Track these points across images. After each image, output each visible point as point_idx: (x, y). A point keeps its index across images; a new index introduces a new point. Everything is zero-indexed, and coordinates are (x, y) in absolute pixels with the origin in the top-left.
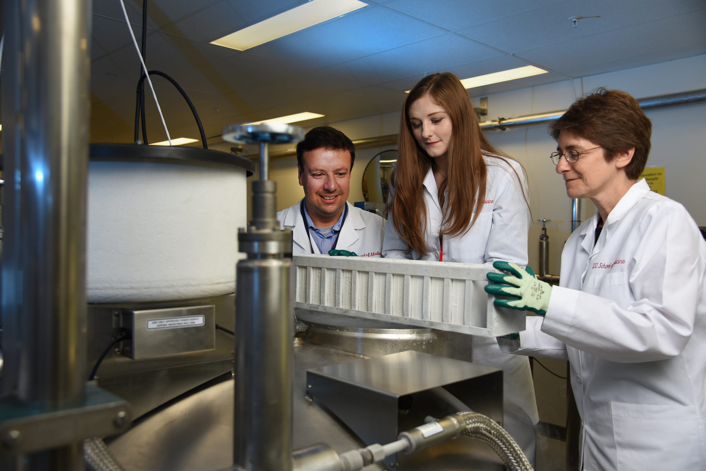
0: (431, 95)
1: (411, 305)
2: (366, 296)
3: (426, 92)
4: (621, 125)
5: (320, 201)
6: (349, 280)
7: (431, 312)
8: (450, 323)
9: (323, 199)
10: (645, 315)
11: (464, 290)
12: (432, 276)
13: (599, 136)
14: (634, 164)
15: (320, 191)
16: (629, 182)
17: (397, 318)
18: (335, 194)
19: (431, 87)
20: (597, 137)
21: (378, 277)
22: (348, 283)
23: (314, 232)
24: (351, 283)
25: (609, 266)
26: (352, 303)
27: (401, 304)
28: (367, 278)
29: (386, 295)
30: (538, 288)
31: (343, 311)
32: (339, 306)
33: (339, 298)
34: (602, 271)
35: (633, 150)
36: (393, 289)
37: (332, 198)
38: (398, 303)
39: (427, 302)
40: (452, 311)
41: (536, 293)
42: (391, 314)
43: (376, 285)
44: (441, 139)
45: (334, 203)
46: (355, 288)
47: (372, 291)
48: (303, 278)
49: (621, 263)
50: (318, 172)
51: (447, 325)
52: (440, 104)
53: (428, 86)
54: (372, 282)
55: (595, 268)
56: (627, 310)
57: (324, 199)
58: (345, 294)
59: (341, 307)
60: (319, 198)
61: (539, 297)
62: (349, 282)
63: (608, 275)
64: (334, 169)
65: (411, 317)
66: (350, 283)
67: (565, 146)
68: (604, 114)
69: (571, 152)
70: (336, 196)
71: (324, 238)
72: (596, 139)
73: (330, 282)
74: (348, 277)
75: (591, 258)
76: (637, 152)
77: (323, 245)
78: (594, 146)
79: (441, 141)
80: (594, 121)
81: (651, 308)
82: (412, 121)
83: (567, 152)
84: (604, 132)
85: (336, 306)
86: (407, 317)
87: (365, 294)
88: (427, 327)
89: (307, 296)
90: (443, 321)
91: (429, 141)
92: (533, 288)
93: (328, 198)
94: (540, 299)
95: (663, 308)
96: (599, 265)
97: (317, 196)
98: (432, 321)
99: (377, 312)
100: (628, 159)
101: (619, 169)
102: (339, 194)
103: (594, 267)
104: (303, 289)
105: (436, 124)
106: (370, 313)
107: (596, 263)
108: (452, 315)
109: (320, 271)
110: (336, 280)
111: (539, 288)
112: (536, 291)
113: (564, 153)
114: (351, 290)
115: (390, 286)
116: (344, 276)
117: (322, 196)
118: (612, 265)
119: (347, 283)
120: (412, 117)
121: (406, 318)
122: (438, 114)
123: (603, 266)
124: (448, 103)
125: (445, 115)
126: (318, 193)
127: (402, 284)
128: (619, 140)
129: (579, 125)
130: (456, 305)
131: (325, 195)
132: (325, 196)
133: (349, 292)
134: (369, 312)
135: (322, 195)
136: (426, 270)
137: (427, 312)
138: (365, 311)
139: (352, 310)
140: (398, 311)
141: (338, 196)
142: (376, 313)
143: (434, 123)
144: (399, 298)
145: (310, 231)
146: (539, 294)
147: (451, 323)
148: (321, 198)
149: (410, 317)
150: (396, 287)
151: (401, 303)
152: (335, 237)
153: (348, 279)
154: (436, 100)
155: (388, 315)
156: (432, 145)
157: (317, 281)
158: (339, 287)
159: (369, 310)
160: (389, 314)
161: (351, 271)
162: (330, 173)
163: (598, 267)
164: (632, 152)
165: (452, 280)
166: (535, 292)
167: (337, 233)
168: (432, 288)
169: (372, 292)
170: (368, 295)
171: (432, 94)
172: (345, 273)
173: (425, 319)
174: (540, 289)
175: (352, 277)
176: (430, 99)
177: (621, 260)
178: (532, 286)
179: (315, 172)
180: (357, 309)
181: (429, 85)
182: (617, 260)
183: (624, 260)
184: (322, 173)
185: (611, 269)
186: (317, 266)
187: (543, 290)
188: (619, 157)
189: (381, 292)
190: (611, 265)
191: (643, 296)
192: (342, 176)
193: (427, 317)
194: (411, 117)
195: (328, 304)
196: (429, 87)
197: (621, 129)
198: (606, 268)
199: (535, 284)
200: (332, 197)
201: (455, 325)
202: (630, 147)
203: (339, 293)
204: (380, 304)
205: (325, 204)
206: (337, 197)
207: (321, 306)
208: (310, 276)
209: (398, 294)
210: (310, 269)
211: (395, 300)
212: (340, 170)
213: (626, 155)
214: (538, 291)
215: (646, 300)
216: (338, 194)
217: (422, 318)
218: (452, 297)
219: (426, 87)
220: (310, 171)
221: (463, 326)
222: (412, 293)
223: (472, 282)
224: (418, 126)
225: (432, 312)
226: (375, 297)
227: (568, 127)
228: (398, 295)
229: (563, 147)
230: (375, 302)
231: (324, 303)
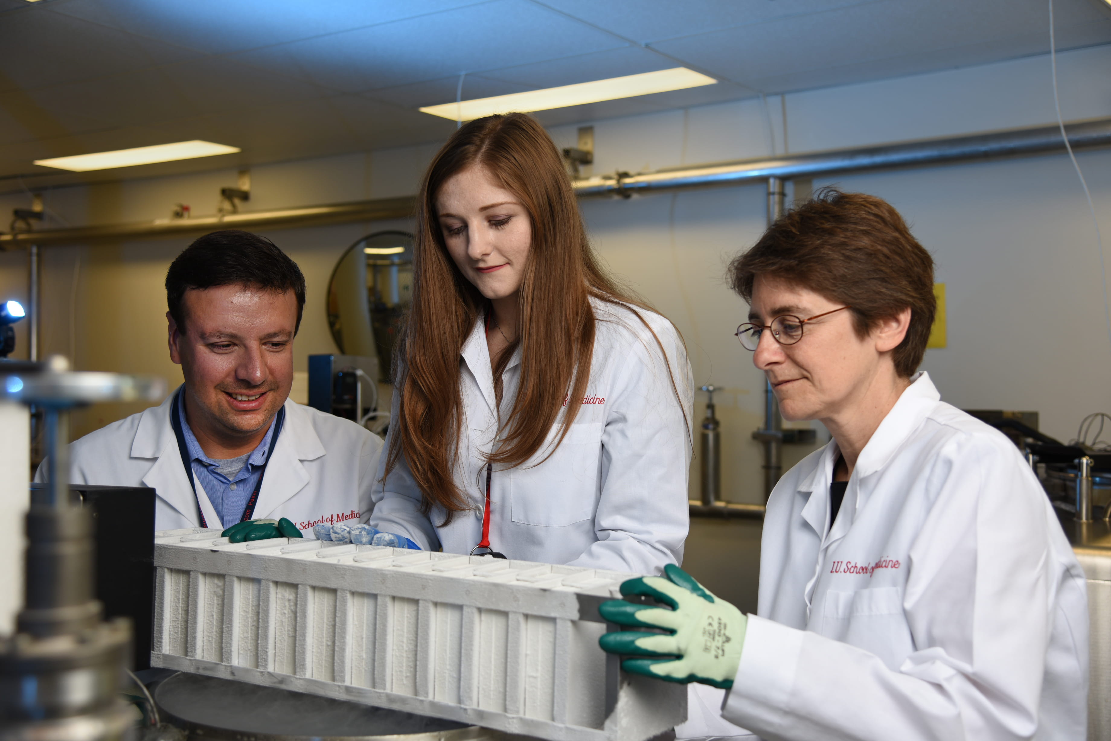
0: (486, 166)
1: (435, 669)
2: (329, 643)
3: (473, 160)
4: (881, 261)
5: (226, 405)
6: (290, 606)
7: (478, 688)
8: (521, 715)
9: (232, 400)
10: (939, 687)
11: (552, 640)
12: (480, 605)
13: (840, 284)
14: (910, 343)
15: (226, 383)
16: (901, 382)
17: (403, 700)
18: (262, 390)
19: (484, 148)
20: (836, 286)
21: (357, 600)
22: (289, 614)
23: (204, 470)
24: (295, 613)
25: (866, 568)
26: (297, 661)
27: (411, 667)
28: (331, 603)
29: (377, 646)
30: (717, 631)
31: (275, 680)
32: (266, 666)
33: (267, 648)
34: (852, 579)
35: (908, 313)
36: (393, 631)
37: (253, 398)
38: (404, 664)
39: (470, 665)
40: (527, 687)
41: (714, 645)
42: (388, 691)
43: (353, 619)
44: (510, 260)
45: (259, 409)
46: (304, 627)
47: (343, 635)
48: (181, 597)
49: (892, 567)
50: (223, 339)
51: (515, 721)
52: (504, 185)
53: (477, 145)
54: (344, 614)
55: (836, 572)
56: (901, 672)
57: (235, 399)
58: (280, 638)
59: (271, 668)
60: (223, 398)
61: (720, 652)
62: (291, 610)
63: (866, 592)
64: (262, 334)
65: (434, 698)
66: (292, 612)
67: (768, 309)
68: (846, 240)
69: (782, 322)
70: (263, 394)
71: (228, 482)
72: (834, 291)
73: (245, 609)
74: (289, 600)
75: (827, 548)
76: (916, 318)
77: (225, 501)
78: (831, 307)
79: (508, 263)
80: (828, 254)
81: (952, 672)
82: (443, 220)
83: (775, 322)
84: (849, 277)
85: (260, 667)
86: (425, 697)
87: (329, 639)
88: (470, 722)
89: (189, 641)
90: (505, 710)
91: (482, 265)
92: (707, 633)
93: (245, 399)
94: (723, 655)
95: (974, 674)
96: (844, 566)
97: (217, 394)
98: (482, 708)
99: (355, 685)
100: (901, 332)
101: (881, 353)
102: (270, 390)
103: (834, 570)
104: (180, 624)
105: (499, 228)
106: (339, 686)
107: (838, 562)
108: (527, 696)
109: (220, 583)
110: (258, 605)
111: (720, 630)
112: (714, 639)
113: (769, 324)
114: (295, 630)
115: (385, 626)
116: (279, 596)
117: (229, 394)
118: (873, 569)
119: (285, 614)
120: (445, 212)
121: (422, 701)
122: (502, 206)
123: (852, 569)
124: (524, 185)
125: (517, 209)
126: (221, 387)
127: (413, 621)
128: (879, 293)
129: (796, 262)
130: (534, 675)
131: (238, 391)
132: (236, 394)
133: (291, 634)
134: (336, 683)
135: (230, 391)
136: (468, 592)
137: (470, 688)
138: (329, 681)
139: (298, 677)
140: (405, 682)
141: (268, 393)
142: (353, 685)
143: (494, 227)
144: (406, 651)
145: (195, 468)
146: (719, 644)
147: (525, 714)
148: (229, 398)
149: (430, 698)
150: (399, 628)
151: (412, 664)
152: (253, 479)
153: (287, 604)
154: (498, 177)
155: (382, 691)
156: (489, 272)
157: (213, 605)
158: (267, 622)
159: (337, 678)
160: (384, 689)
161: (294, 586)
162: (252, 341)
163: (842, 570)
164: (905, 318)
165: (527, 616)
166: (711, 640)
167: (261, 470)
168: (480, 632)
169: (344, 638)
170: (334, 643)
171: (487, 164)
172: (280, 590)
173: (466, 705)
174: (722, 632)
175: (297, 597)
176: (484, 175)
177: (892, 561)
178: (704, 629)
179: (215, 340)
180: (308, 676)
181: (478, 143)
182: (883, 559)
183: (897, 561)
184: (234, 342)
185: (871, 576)
186: (215, 571)
187: (728, 633)
188: (882, 329)
189: (364, 636)
190: (870, 568)
191: (932, 642)
192: (278, 349)
193: (470, 698)
194: (442, 212)
195: (241, 661)
196: (479, 148)
197: (882, 271)
198: (859, 573)
199: (710, 621)
200: (255, 395)
201: (532, 721)
202: (900, 306)
203: (266, 637)
204: (364, 663)
205: (236, 411)
206: (265, 396)
207: (224, 667)
208: (196, 594)
209: (403, 642)
210: (196, 578)
211: (397, 656)
212: (275, 335)
213: (894, 325)
214: (717, 637)
215: (938, 651)
216: (267, 390)
217: (460, 701)
218: (526, 655)
219: (472, 148)
220: (203, 336)
221: (550, 722)
222: (435, 642)
223: (570, 624)
224: (459, 231)
225: (481, 689)
226: (352, 648)
227: (774, 268)
228: (405, 646)
229: (764, 311)
230: (352, 659)
231: (229, 659)
